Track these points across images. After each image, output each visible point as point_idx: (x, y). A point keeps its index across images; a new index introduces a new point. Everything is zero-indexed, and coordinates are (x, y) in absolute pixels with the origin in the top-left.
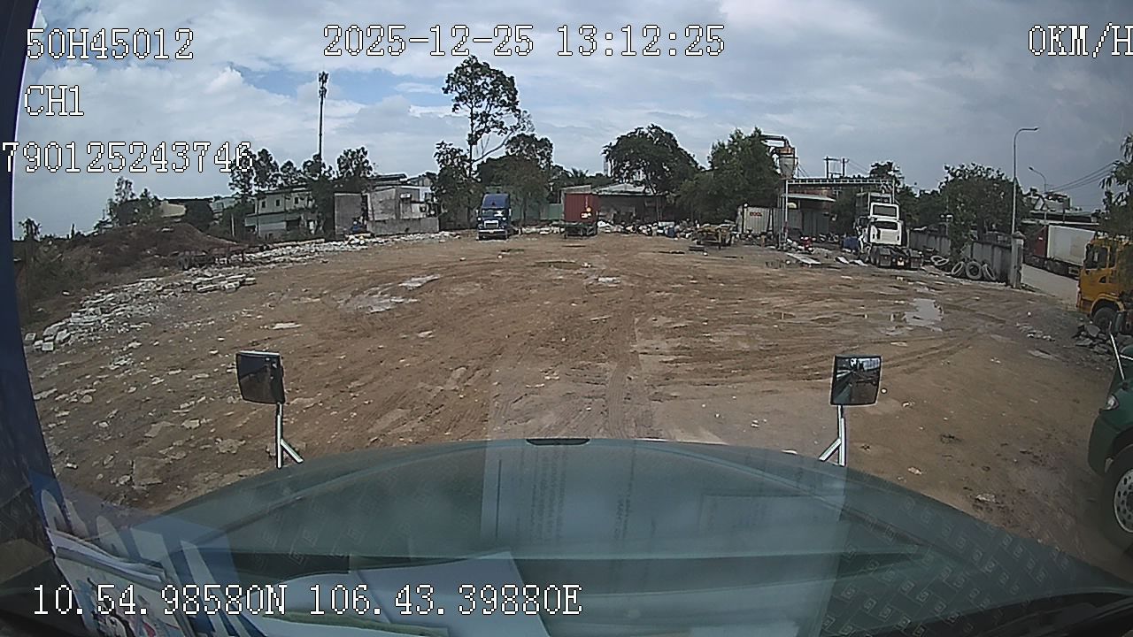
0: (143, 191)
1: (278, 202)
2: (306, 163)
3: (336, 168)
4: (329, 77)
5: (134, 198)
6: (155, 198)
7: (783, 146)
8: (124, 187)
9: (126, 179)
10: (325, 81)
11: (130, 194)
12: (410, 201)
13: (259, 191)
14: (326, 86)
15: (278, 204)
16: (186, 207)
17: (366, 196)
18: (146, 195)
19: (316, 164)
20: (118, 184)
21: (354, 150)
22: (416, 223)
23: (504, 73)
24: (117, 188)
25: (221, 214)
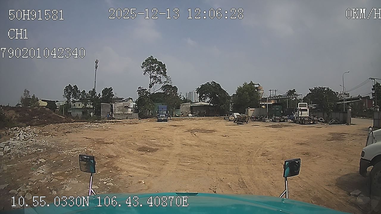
0: (33, 95)
1: (79, 105)
2: (90, 91)
3: (101, 94)
4: (99, 61)
5: (30, 97)
6: (37, 98)
7: (258, 86)
8: (27, 93)
9: (27, 90)
10: (97, 63)
11: (29, 96)
12: (127, 107)
13: (73, 100)
14: (98, 64)
15: (79, 106)
16: (47, 103)
17: (113, 105)
18: (34, 97)
19: (93, 92)
20: (25, 92)
21: (108, 88)
22: (130, 115)
23: (162, 63)
24: (24, 93)
25: (59, 107)
